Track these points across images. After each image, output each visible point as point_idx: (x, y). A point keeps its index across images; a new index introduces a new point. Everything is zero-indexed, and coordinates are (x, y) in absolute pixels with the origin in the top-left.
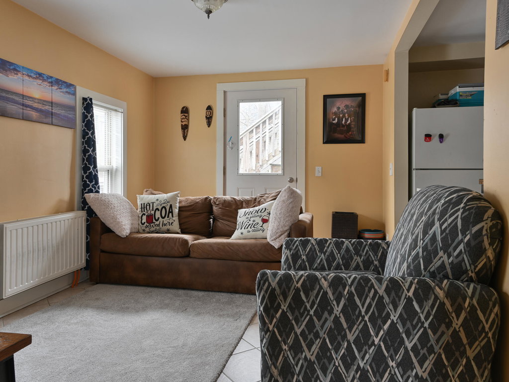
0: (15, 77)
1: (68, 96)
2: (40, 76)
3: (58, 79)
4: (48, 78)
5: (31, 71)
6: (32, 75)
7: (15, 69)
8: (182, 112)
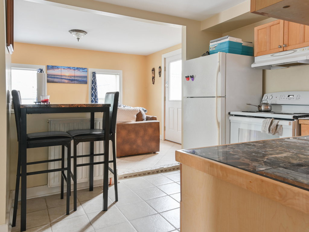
0: (58, 70)
1: (83, 73)
2: (69, 68)
3: (78, 68)
4: (72, 68)
5: (65, 67)
6: (65, 68)
7: (57, 68)
8: (152, 71)
